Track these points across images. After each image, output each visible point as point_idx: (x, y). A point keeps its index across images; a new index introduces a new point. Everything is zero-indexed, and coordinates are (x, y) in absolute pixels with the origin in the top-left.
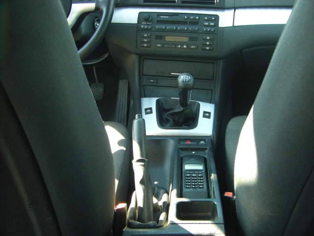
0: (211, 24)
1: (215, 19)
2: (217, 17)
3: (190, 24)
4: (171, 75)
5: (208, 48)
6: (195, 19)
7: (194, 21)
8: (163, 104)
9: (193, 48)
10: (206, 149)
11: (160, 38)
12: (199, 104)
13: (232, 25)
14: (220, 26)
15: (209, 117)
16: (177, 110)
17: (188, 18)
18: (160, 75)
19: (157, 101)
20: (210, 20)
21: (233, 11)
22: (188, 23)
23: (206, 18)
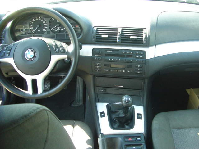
0: (141, 57)
1: (143, 53)
2: (144, 52)
3: (127, 57)
4: (114, 87)
5: (139, 72)
6: (130, 53)
7: (130, 54)
8: (111, 108)
9: (129, 72)
10: (141, 145)
11: (108, 65)
12: (134, 107)
13: (154, 57)
14: (146, 58)
15: (141, 118)
16: (121, 116)
17: (126, 53)
18: (108, 87)
19: (107, 106)
20: (139, 54)
21: (154, 47)
22: (126, 56)
23: (137, 53)
